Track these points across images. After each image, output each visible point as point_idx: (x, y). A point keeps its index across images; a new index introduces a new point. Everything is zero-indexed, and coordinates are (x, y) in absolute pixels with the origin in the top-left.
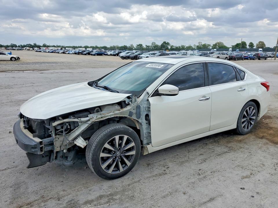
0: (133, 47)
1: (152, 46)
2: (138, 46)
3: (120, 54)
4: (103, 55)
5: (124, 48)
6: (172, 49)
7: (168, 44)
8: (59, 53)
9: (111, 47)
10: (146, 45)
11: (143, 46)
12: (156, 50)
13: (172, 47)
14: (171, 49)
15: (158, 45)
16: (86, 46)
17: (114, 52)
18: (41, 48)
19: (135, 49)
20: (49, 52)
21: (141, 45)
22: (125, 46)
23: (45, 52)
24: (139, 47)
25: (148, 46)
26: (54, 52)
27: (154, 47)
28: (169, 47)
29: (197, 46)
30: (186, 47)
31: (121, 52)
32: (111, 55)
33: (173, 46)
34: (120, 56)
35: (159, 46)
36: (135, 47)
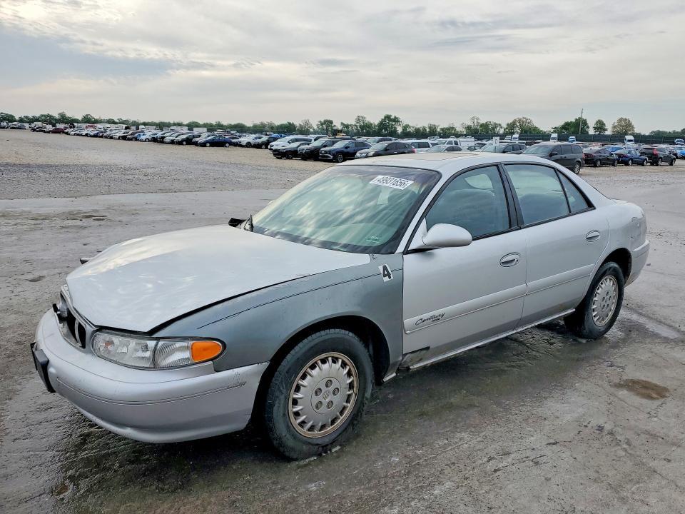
0: (311, 127)
1: (356, 126)
2: (322, 124)
3: (271, 144)
4: (227, 145)
5: (288, 129)
6: (406, 134)
7: (396, 120)
8: (112, 138)
9: (255, 126)
10: (342, 123)
11: (334, 124)
12: (368, 134)
13: (405, 128)
14: (403, 132)
15: (371, 124)
16: (193, 123)
17: (256, 138)
18: (75, 124)
19: (315, 133)
20: (87, 135)
21: (331, 122)
22: (290, 123)
23: (78, 135)
24: (324, 126)
25: (347, 126)
26: (101, 134)
27: (362, 127)
28: (400, 130)
29: (469, 128)
30: (442, 129)
31: (275, 139)
32: (249, 145)
33: (407, 126)
34: (271, 149)
35: (375, 126)
36: (315, 127)
